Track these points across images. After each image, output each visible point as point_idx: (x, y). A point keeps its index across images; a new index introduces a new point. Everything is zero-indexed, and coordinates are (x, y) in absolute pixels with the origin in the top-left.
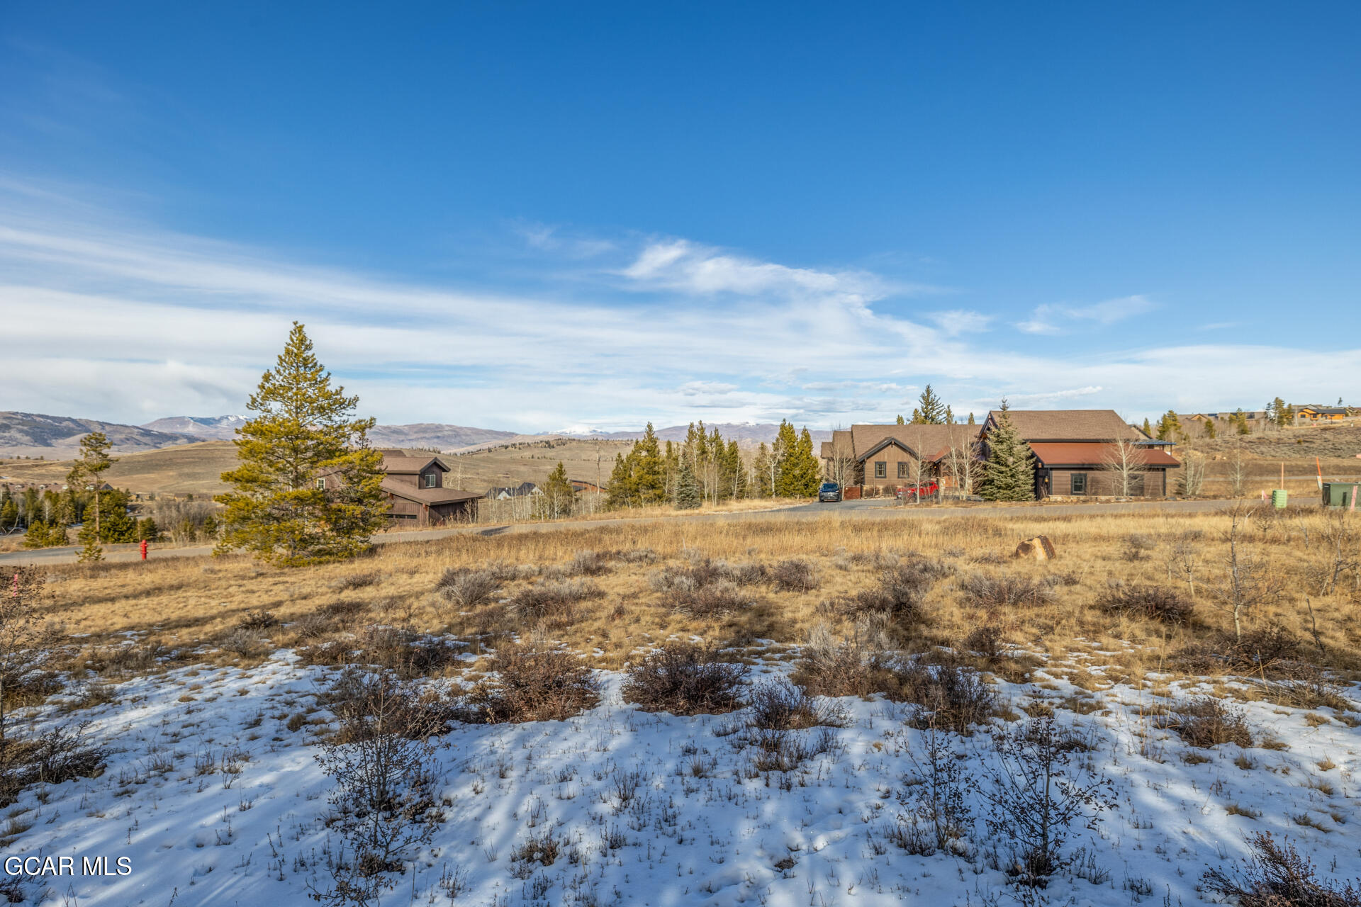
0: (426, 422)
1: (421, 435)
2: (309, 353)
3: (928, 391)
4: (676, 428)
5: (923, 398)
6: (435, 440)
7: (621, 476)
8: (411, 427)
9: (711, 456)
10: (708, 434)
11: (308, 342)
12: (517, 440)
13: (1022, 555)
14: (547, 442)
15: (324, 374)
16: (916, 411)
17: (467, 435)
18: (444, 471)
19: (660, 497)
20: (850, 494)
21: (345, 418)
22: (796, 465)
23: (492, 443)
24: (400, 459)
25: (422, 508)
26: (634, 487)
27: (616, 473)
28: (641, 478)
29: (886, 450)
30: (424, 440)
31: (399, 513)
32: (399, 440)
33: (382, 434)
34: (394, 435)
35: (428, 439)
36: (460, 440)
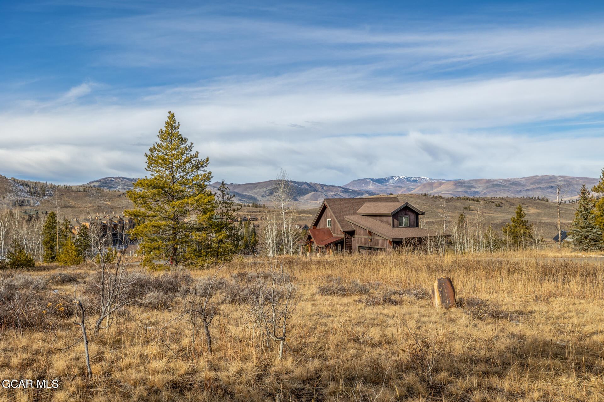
1: (536, 186)
6: (550, 190)
8: (528, 179)
25: (388, 243)
30: (539, 190)
31: (375, 247)
32: (517, 191)
33: (503, 186)
34: (513, 186)
35: (543, 189)
36: (572, 189)
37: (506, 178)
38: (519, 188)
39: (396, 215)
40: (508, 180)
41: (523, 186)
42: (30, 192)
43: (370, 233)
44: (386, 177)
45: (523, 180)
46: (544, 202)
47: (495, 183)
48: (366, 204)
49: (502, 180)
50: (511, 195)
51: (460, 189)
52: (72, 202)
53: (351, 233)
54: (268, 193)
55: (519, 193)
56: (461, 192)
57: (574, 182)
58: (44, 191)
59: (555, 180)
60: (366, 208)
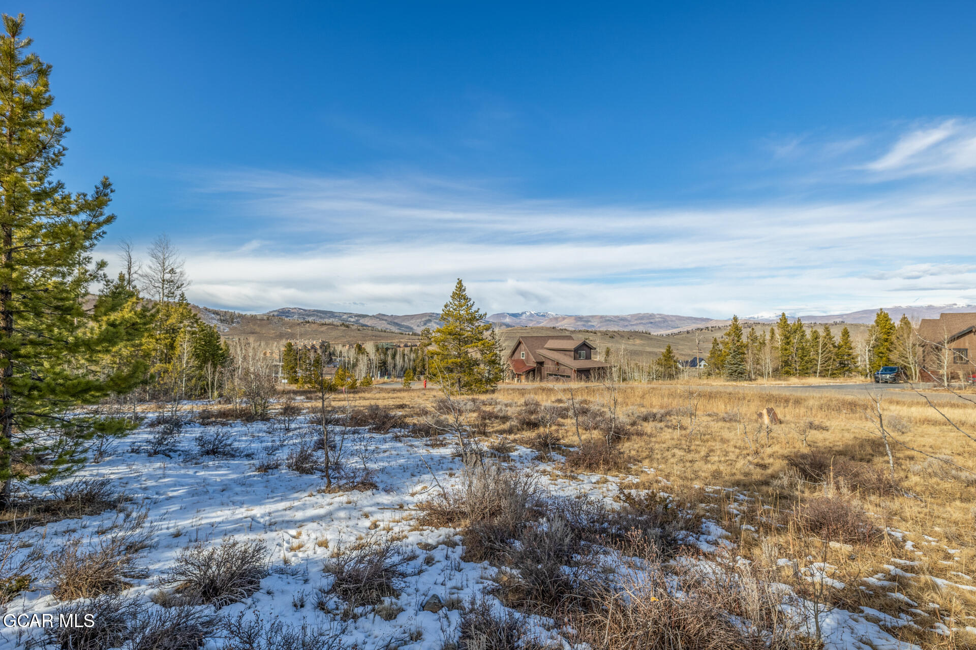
0: (642, 312)
1: (639, 322)
4: (865, 312)
6: (650, 325)
8: (632, 316)
12: (710, 325)
18: (592, 349)
23: (693, 327)
25: (573, 372)
27: (712, 352)
31: (562, 374)
35: (645, 324)
36: (666, 324)
38: (626, 323)
39: (576, 350)
40: (617, 317)
41: (629, 321)
42: (221, 320)
43: (558, 363)
44: (520, 312)
45: (629, 316)
46: (647, 335)
47: (607, 318)
48: (550, 341)
49: (612, 316)
50: (621, 329)
51: (579, 323)
52: (258, 329)
53: (541, 364)
54: (422, 324)
55: (627, 328)
56: (580, 326)
58: (233, 319)
60: (551, 344)
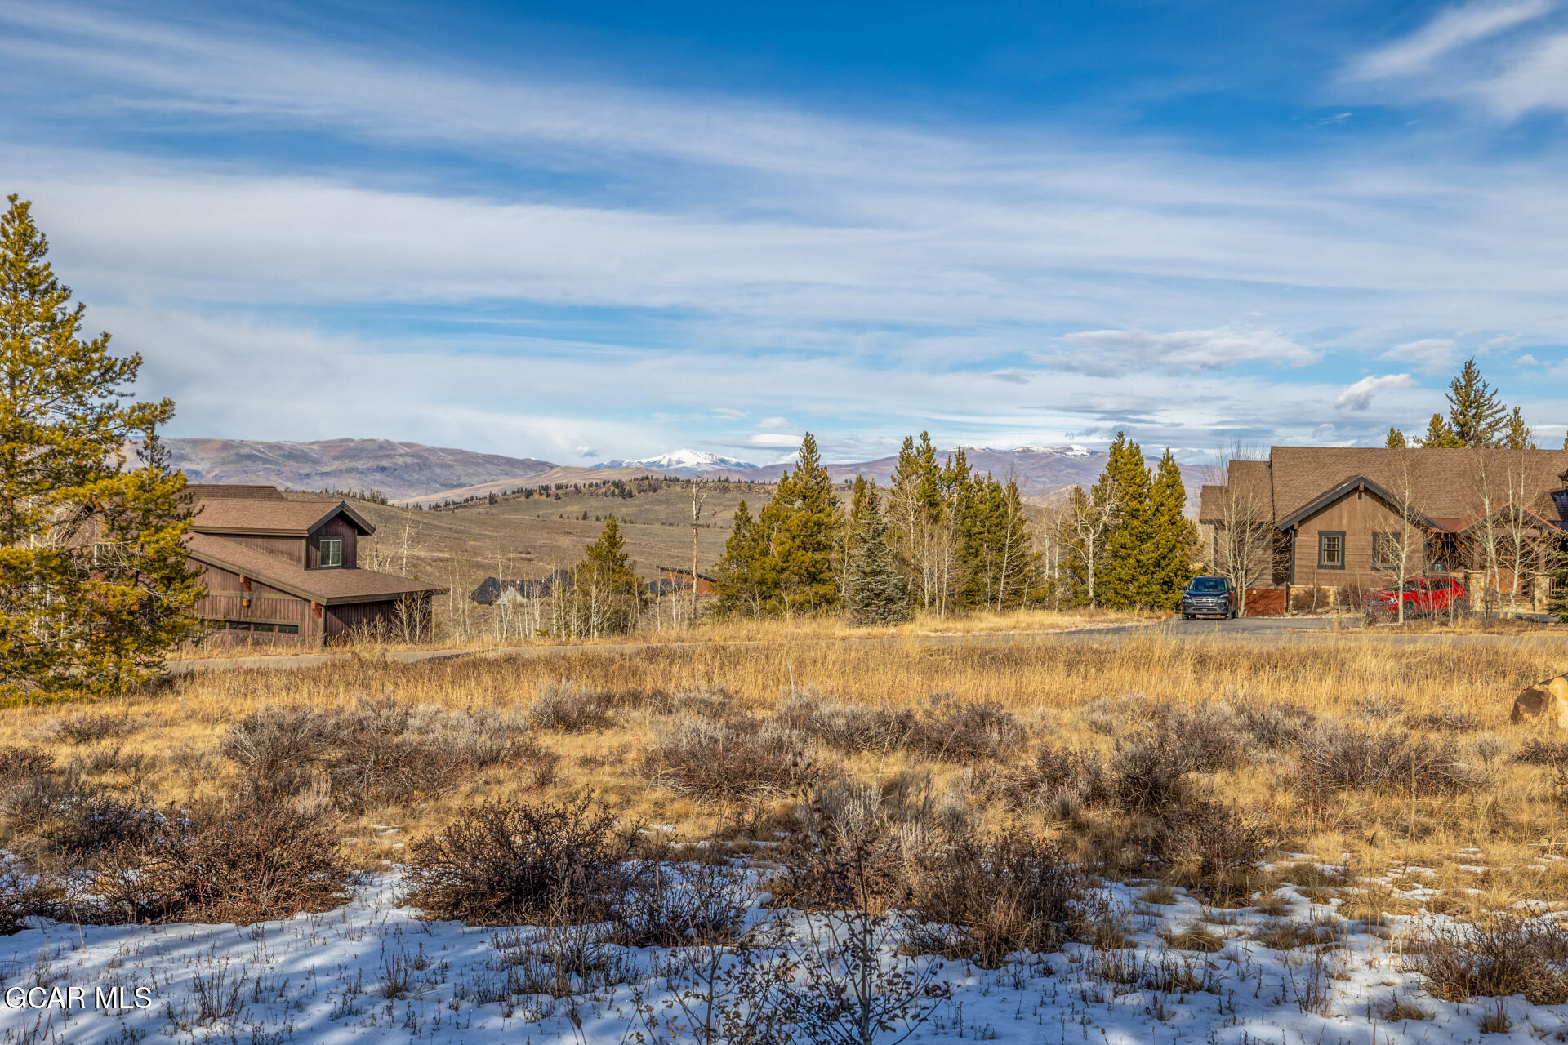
1: (347, 464)
2: (41, 263)
3: (1469, 372)
5: (1456, 390)
7: (746, 552)
8: (327, 446)
9: (948, 513)
10: (941, 463)
11: (37, 239)
12: (551, 480)
13: (1526, 715)
14: (618, 485)
15: (70, 307)
16: (1437, 420)
17: (443, 466)
18: (363, 532)
19: (829, 602)
20: (1261, 604)
21: (112, 399)
22: (1142, 538)
23: (500, 485)
24: (268, 505)
25: (309, 610)
26: (771, 577)
27: (734, 546)
28: (786, 556)
29: (1345, 504)
30: (353, 475)
31: (264, 620)
32: (300, 475)
33: (265, 461)
34: (291, 463)
35: (362, 473)
36: (429, 475)
37: (272, 440)
38: (306, 469)
39: (315, 537)
40: (278, 447)
41: (315, 462)
43: (251, 581)
45: (315, 447)
46: (375, 506)
47: (245, 451)
49: (262, 443)
55: (306, 481)
57: (433, 459)
59: (392, 453)
